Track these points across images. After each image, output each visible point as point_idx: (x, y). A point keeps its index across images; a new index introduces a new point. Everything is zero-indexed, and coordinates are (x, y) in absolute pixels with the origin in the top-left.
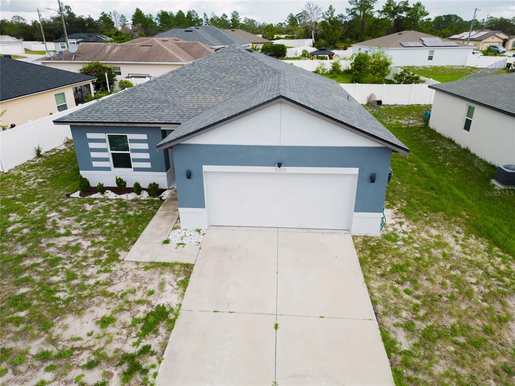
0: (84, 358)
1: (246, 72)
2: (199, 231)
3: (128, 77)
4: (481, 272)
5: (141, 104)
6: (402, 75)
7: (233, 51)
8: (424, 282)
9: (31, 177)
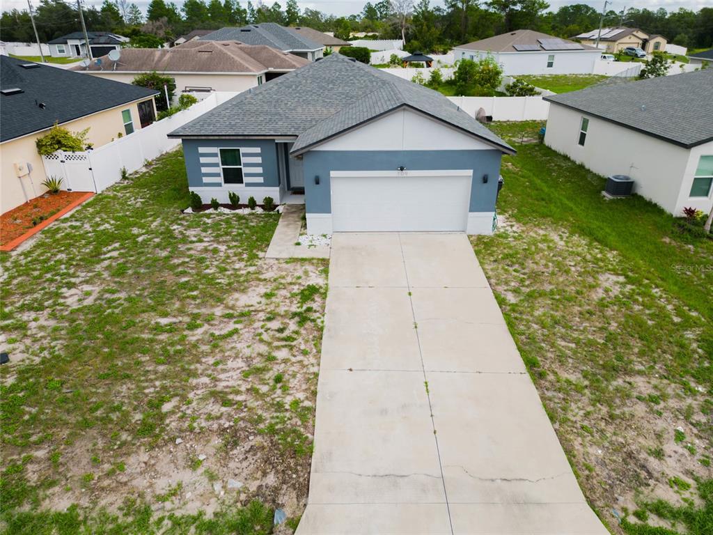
0: (262, 316)
1: (354, 83)
2: (325, 236)
3: (186, 91)
4: (579, 258)
5: (253, 117)
6: (515, 86)
7: (337, 61)
8: (530, 264)
9: (129, 198)
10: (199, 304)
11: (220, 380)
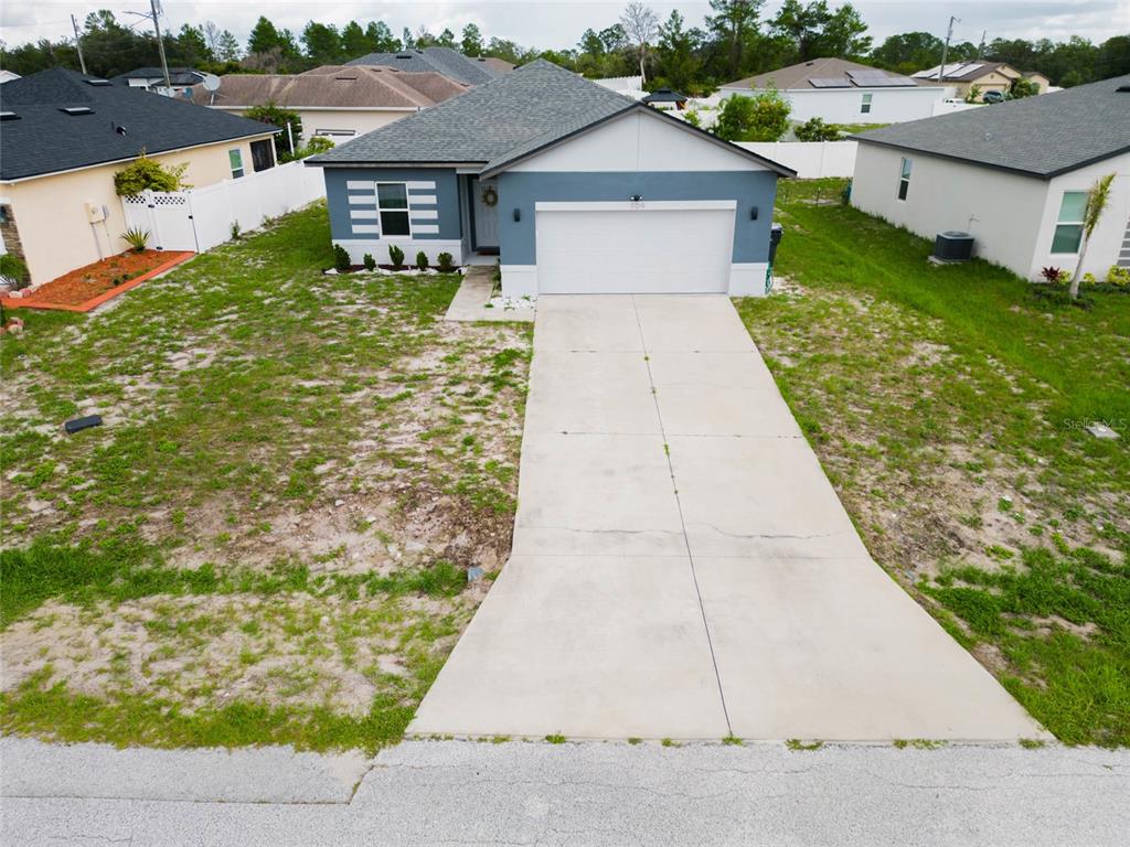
0: (442, 380)
2: (527, 298)
3: (316, 135)
4: (887, 325)
5: (424, 139)
6: (809, 128)
8: (816, 329)
9: (246, 259)
10: (355, 367)
11: (390, 443)
